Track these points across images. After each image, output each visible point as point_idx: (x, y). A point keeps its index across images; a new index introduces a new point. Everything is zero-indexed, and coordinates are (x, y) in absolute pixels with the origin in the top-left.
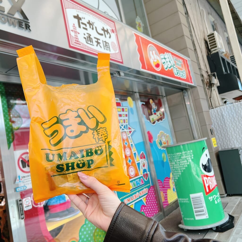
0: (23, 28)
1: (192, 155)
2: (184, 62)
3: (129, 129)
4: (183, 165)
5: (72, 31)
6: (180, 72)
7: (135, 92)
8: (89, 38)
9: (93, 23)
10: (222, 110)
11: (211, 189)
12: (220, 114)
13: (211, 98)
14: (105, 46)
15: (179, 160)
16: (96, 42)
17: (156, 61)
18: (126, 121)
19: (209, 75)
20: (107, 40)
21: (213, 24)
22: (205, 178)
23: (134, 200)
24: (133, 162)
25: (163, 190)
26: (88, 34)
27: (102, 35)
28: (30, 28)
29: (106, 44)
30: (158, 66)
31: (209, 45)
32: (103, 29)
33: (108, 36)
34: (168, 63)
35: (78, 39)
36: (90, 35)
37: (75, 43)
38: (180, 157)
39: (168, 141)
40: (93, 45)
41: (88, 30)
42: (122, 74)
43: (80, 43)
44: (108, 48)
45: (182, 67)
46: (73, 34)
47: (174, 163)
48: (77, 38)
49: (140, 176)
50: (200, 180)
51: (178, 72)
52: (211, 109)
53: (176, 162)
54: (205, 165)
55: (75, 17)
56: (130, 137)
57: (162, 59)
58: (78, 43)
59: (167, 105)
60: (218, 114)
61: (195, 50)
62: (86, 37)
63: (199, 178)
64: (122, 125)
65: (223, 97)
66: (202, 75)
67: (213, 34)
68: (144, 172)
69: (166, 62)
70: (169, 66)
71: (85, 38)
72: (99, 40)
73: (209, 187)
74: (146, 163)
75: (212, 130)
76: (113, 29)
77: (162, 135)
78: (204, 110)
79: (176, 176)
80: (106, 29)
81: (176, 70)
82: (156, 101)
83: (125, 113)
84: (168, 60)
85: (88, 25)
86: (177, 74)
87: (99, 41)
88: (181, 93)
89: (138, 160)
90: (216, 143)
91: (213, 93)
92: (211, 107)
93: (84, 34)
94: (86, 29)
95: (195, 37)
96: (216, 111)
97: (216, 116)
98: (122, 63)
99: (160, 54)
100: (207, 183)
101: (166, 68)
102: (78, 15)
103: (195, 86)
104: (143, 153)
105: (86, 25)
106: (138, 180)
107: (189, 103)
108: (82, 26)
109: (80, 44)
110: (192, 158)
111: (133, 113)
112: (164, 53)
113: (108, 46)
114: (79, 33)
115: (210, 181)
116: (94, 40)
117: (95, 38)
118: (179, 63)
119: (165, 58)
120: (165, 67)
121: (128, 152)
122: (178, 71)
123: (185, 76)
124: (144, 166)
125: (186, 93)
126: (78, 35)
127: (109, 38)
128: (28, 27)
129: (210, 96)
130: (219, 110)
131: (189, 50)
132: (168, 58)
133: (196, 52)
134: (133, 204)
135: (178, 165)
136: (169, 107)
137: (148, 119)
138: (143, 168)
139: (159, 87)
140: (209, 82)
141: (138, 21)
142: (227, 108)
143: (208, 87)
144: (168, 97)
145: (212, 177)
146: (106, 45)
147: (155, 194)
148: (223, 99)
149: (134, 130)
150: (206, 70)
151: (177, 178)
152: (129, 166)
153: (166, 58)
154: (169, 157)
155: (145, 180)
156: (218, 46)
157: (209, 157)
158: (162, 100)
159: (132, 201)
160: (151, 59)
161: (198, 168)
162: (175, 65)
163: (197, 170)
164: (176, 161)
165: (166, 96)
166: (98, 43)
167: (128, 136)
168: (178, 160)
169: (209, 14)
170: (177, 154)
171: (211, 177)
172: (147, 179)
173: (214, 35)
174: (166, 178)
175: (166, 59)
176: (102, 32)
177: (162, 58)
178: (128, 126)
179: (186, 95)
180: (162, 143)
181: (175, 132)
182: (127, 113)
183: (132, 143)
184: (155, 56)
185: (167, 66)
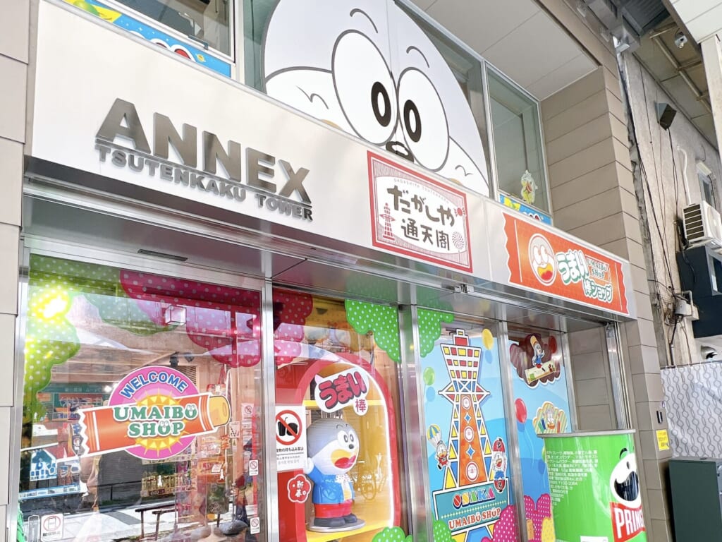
0: (301, 216)
1: (596, 461)
2: (612, 268)
3: (479, 390)
4: (575, 477)
5: (382, 216)
6: (599, 289)
7: (501, 321)
8: (411, 229)
9: (423, 200)
10: (694, 373)
11: (628, 533)
12: (688, 382)
13: (672, 346)
14: (441, 240)
15: (568, 466)
16: (423, 233)
17: (544, 266)
18: (474, 375)
19: (674, 296)
20: (447, 229)
21: (707, 181)
22: (617, 510)
23: (468, 525)
24: (478, 454)
25: (535, 517)
26: (409, 219)
27: (436, 220)
28: (312, 216)
29: (442, 237)
30: (547, 275)
31: (685, 230)
32: (441, 210)
33: (448, 222)
34: (574, 270)
35: (391, 230)
36: (414, 222)
37: (384, 236)
38: (571, 459)
39: (559, 424)
40: (418, 240)
41: (411, 212)
42: (470, 289)
43: (393, 237)
44: (445, 243)
45: (606, 278)
46: (382, 221)
47: (557, 470)
48: (388, 229)
49: (488, 482)
50: (608, 511)
51: (593, 288)
52: (669, 368)
53: (560, 469)
54: (623, 484)
55: (390, 191)
56: (478, 406)
57: (560, 262)
58: (390, 236)
59: (567, 351)
60: (683, 381)
61: (647, 240)
62: (406, 226)
63: (606, 507)
64: (465, 382)
65: (705, 345)
66: (658, 295)
67: (698, 206)
68: (497, 477)
69: (568, 269)
70: (574, 277)
71: (403, 227)
72: (431, 229)
73: (624, 528)
74: (505, 459)
75: (661, 413)
76: (461, 208)
77: (549, 410)
78: (646, 370)
79: (557, 495)
80: (445, 209)
81: (589, 285)
82: (545, 341)
83: (473, 359)
84: (572, 264)
85: (412, 204)
86: (591, 293)
87: (429, 232)
88: (602, 328)
89: (488, 452)
90: (666, 441)
91: (678, 335)
92: (670, 364)
93: (404, 221)
94: (408, 212)
95: (652, 214)
96: (678, 374)
97: (677, 384)
98: (470, 271)
99: (555, 251)
100: (620, 521)
101: (566, 282)
102: (396, 187)
103: (631, 317)
104: (500, 440)
105: (408, 204)
106: (483, 489)
107: (615, 351)
108: (401, 205)
109: (393, 239)
110: (596, 465)
111: (490, 361)
112: (565, 251)
113: (446, 241)
114: (393, 220)
115: (628, 519)
116: (420, 230)
117: (422, 226)
118: (600, 271)
119: (567, 261)
120: (565, 277)
121: (469, 434)
122: (595, 286)
123: (609, 298)
124: (499, 465)
125: (611, 330)
126: (392, 223)
127: (450, 226)
128: (308, 214)
129: (670, 339)
130: (686, 374)
131: (629, 243)
132: (575, 260)
133: (648, 245)
134: (466, 532)
135: (565, 474)
136: (572, 355)
137: (520, 376)
138: (497, 469)
139: (556, 316)
140: (672, 310)
141: (527, 179)
142: (705, 371)
143: (668, 321)
144: (572, 334)
145: (634, 510)
146: (443, 239)
147: (515, 521)
148: (703, 348)
149: (488, 393)
150: (669, 284)
151: (559, 500)
152: (469, 460)
153: (570, 261)
154: (549, 456)
155: (498, 491)
156: (707, 234)
157: (634, 468)
158: (558, 339)
159: (465, 525)
160: (534, 263)
161: (606, 487)
162: (588, 275)
163: (603, 490)
164: (560, 465)
165: (569, 332)
166: (427, 235)
167: (474, 403)
168: (564, 466)
169: (697, 159)
170: (565, 453)
171: (631, 509)
172: (501, 491)
173: (701, 209)
174: (542, 495)
175: (569, 263)
176: (438, 215)
177: (560, 260)
178: (476, 384)
179: (610, 334)
180: (546, 426)
181: (578, 407)
182: (477, 360)
183: (479, 419)
184: (545, 256)
185: (570, 277)
